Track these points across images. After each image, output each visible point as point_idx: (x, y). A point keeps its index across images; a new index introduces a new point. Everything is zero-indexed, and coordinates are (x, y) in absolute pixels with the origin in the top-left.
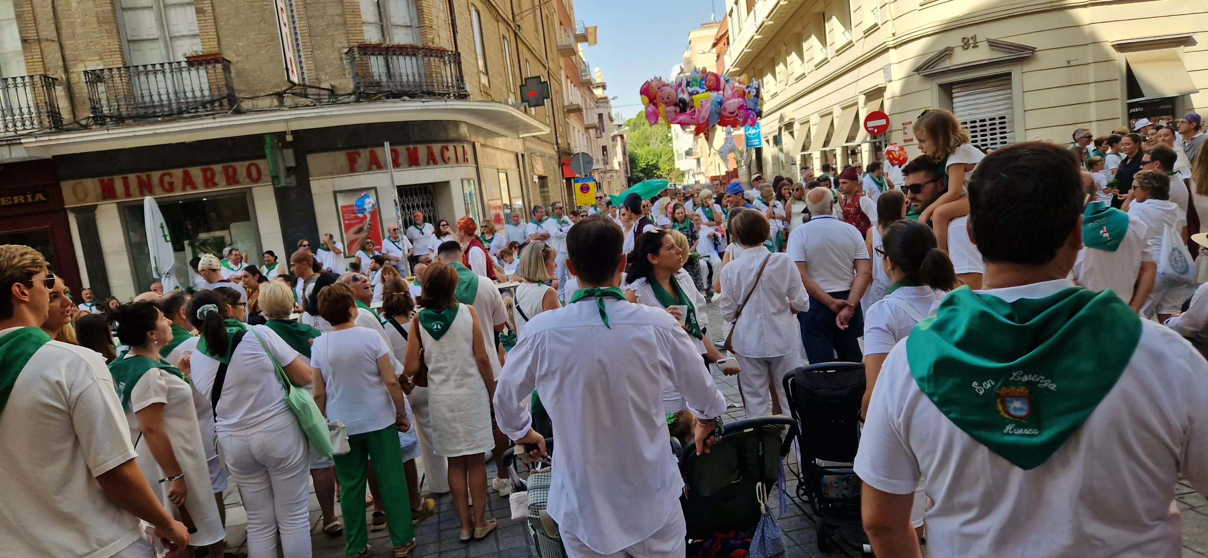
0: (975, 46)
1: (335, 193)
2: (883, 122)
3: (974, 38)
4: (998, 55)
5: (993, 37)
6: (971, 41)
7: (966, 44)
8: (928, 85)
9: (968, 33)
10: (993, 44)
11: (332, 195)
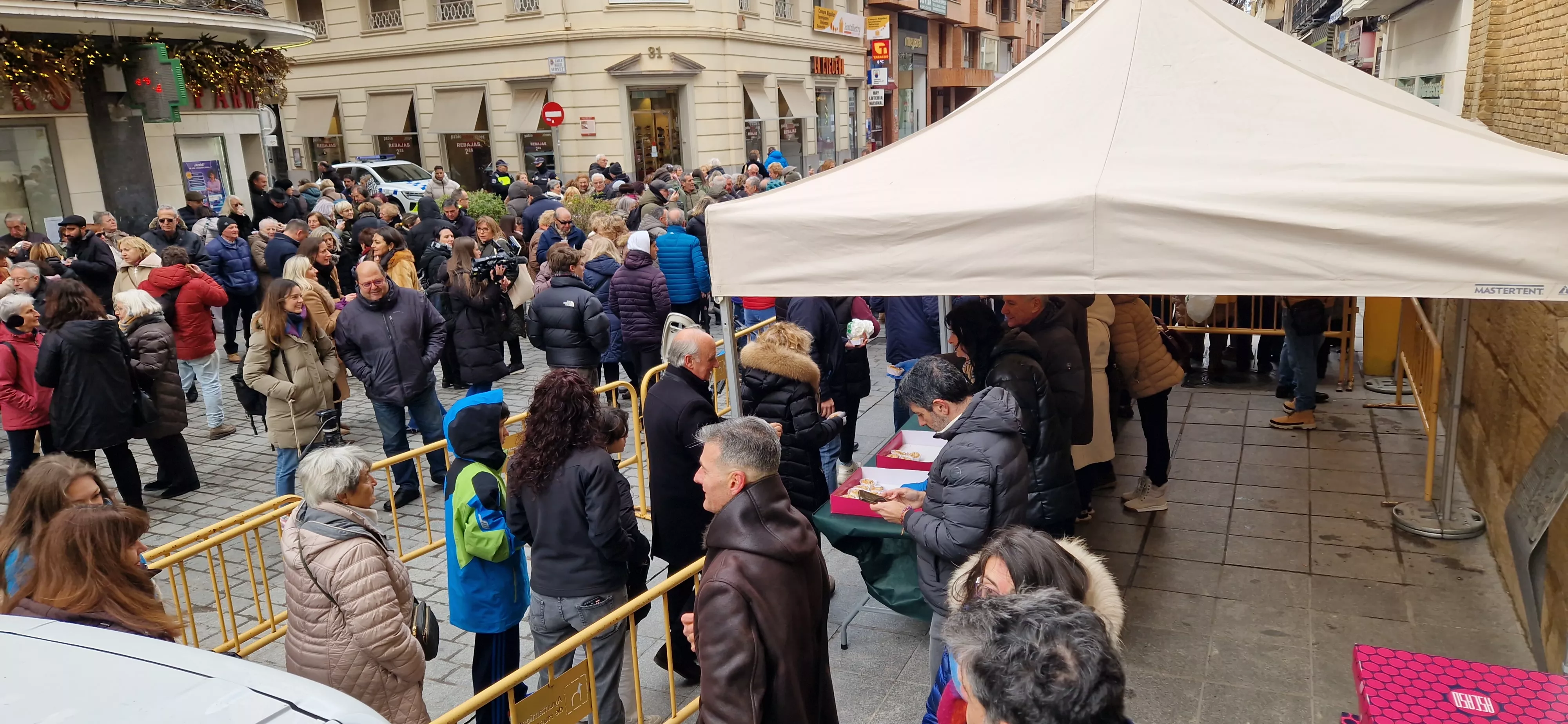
0: (660, 57)
1: (177, 138)
2: (558, 114)
3: (658, 49)
4: (678, 69)
5: (677, 52)
6: (656, 52)
7: (653, 53)
8: (614, 84)
9: (655, 44)
10: (676, 58)
11: (173, 139)
